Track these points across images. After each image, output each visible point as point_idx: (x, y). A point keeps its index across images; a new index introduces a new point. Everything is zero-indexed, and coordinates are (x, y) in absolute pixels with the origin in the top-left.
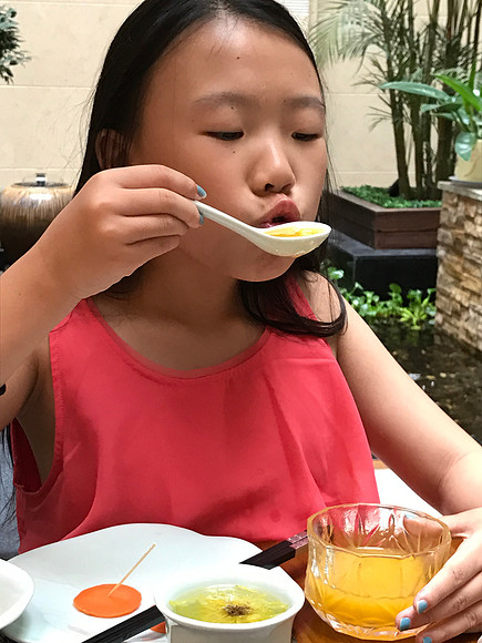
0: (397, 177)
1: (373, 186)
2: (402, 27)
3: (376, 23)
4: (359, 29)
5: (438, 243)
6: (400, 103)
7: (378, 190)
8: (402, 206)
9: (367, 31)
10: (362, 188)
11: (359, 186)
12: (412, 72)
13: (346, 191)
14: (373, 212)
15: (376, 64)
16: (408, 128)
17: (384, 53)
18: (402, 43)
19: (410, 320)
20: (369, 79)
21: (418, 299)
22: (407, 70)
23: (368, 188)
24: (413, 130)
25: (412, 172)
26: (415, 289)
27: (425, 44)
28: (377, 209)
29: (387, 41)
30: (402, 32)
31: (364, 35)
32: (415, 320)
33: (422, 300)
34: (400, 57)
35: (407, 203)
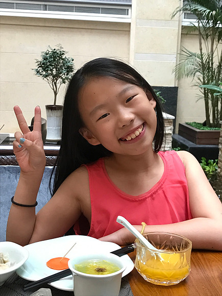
0: (205, 119)
1: (197, 122)
2: (209, 66)
3: (200, 65)
4: (193, 67)
5: (219, 143)
6: (208, 93)
7: (198, 123)
8: (207, 129)
9: (196, 67)
10: (193, 123)
11: (192, 122)
12: (212, 82)
13: (187, 124)
14: (196, 131)
15: (199, 79)
16: (210, 102)
17: (202, 75)
18: (209, 72)
19: (209, 170)
20: (197, 84)
21: (212, 163)
22: (210, 81)
23: (195, 123)
24: (212, 103)
25: (211, 118)
26: (211, 160)
27: (217, 73)
28: (198, 130)
29: (203, 71)
30: (209, 68)
31: (195, 69)
32: (211, 171)
33: (214, 163)
34: (208, 77)
35: (209, 128)
